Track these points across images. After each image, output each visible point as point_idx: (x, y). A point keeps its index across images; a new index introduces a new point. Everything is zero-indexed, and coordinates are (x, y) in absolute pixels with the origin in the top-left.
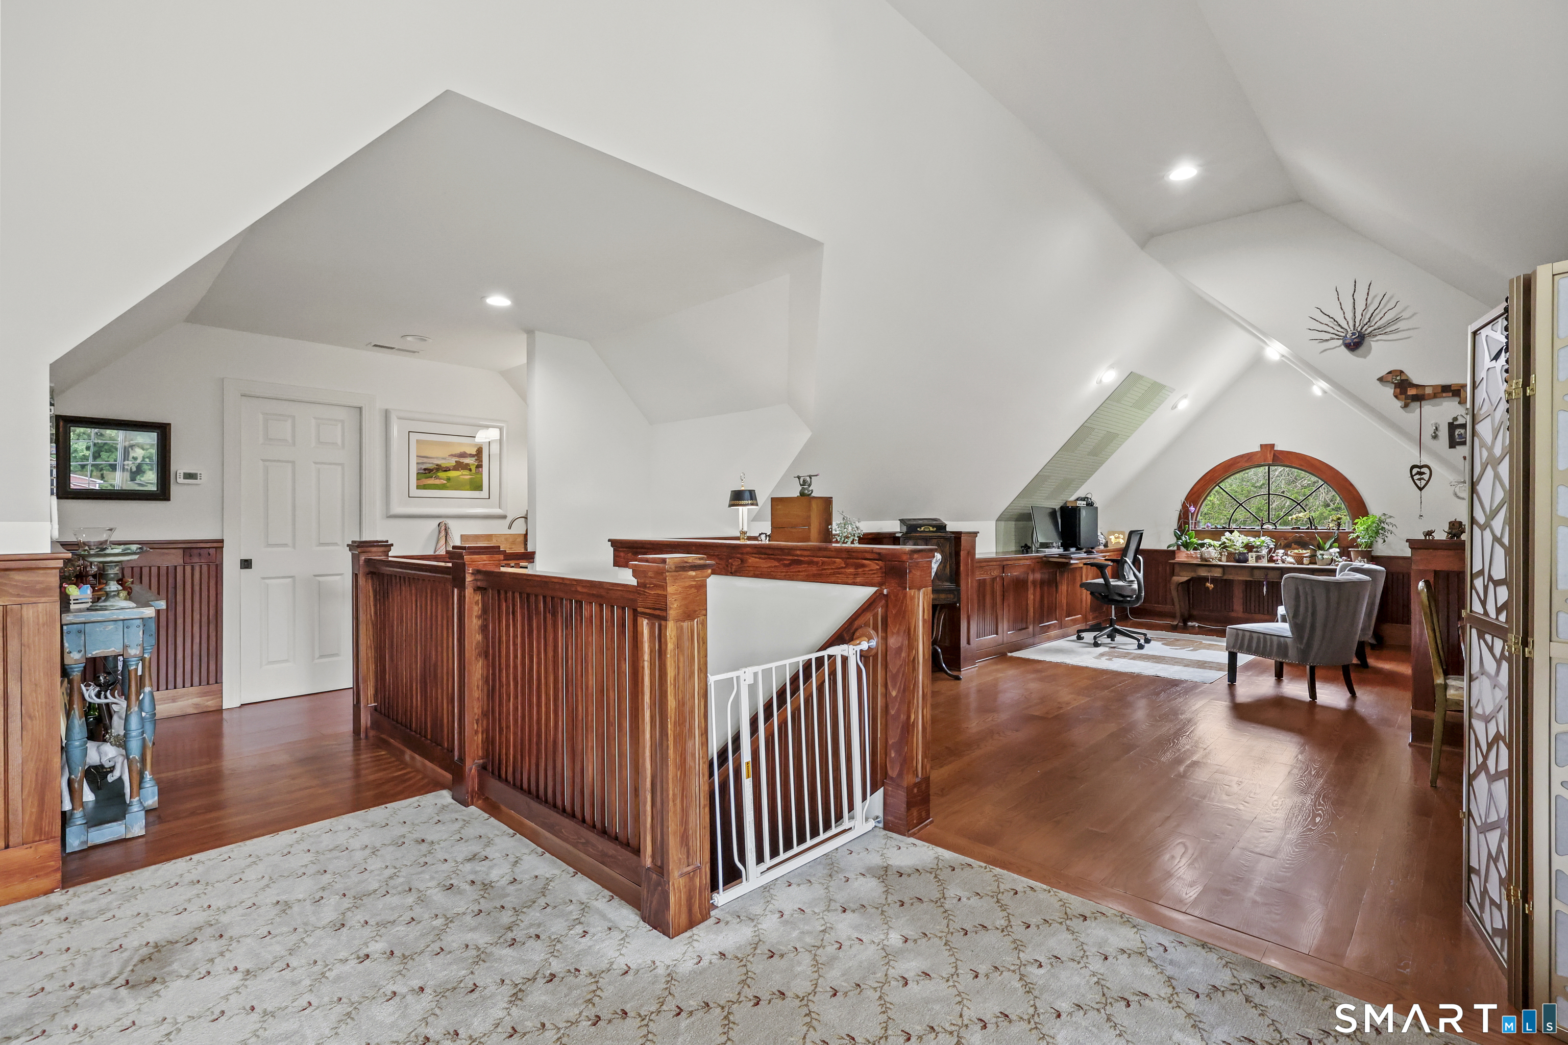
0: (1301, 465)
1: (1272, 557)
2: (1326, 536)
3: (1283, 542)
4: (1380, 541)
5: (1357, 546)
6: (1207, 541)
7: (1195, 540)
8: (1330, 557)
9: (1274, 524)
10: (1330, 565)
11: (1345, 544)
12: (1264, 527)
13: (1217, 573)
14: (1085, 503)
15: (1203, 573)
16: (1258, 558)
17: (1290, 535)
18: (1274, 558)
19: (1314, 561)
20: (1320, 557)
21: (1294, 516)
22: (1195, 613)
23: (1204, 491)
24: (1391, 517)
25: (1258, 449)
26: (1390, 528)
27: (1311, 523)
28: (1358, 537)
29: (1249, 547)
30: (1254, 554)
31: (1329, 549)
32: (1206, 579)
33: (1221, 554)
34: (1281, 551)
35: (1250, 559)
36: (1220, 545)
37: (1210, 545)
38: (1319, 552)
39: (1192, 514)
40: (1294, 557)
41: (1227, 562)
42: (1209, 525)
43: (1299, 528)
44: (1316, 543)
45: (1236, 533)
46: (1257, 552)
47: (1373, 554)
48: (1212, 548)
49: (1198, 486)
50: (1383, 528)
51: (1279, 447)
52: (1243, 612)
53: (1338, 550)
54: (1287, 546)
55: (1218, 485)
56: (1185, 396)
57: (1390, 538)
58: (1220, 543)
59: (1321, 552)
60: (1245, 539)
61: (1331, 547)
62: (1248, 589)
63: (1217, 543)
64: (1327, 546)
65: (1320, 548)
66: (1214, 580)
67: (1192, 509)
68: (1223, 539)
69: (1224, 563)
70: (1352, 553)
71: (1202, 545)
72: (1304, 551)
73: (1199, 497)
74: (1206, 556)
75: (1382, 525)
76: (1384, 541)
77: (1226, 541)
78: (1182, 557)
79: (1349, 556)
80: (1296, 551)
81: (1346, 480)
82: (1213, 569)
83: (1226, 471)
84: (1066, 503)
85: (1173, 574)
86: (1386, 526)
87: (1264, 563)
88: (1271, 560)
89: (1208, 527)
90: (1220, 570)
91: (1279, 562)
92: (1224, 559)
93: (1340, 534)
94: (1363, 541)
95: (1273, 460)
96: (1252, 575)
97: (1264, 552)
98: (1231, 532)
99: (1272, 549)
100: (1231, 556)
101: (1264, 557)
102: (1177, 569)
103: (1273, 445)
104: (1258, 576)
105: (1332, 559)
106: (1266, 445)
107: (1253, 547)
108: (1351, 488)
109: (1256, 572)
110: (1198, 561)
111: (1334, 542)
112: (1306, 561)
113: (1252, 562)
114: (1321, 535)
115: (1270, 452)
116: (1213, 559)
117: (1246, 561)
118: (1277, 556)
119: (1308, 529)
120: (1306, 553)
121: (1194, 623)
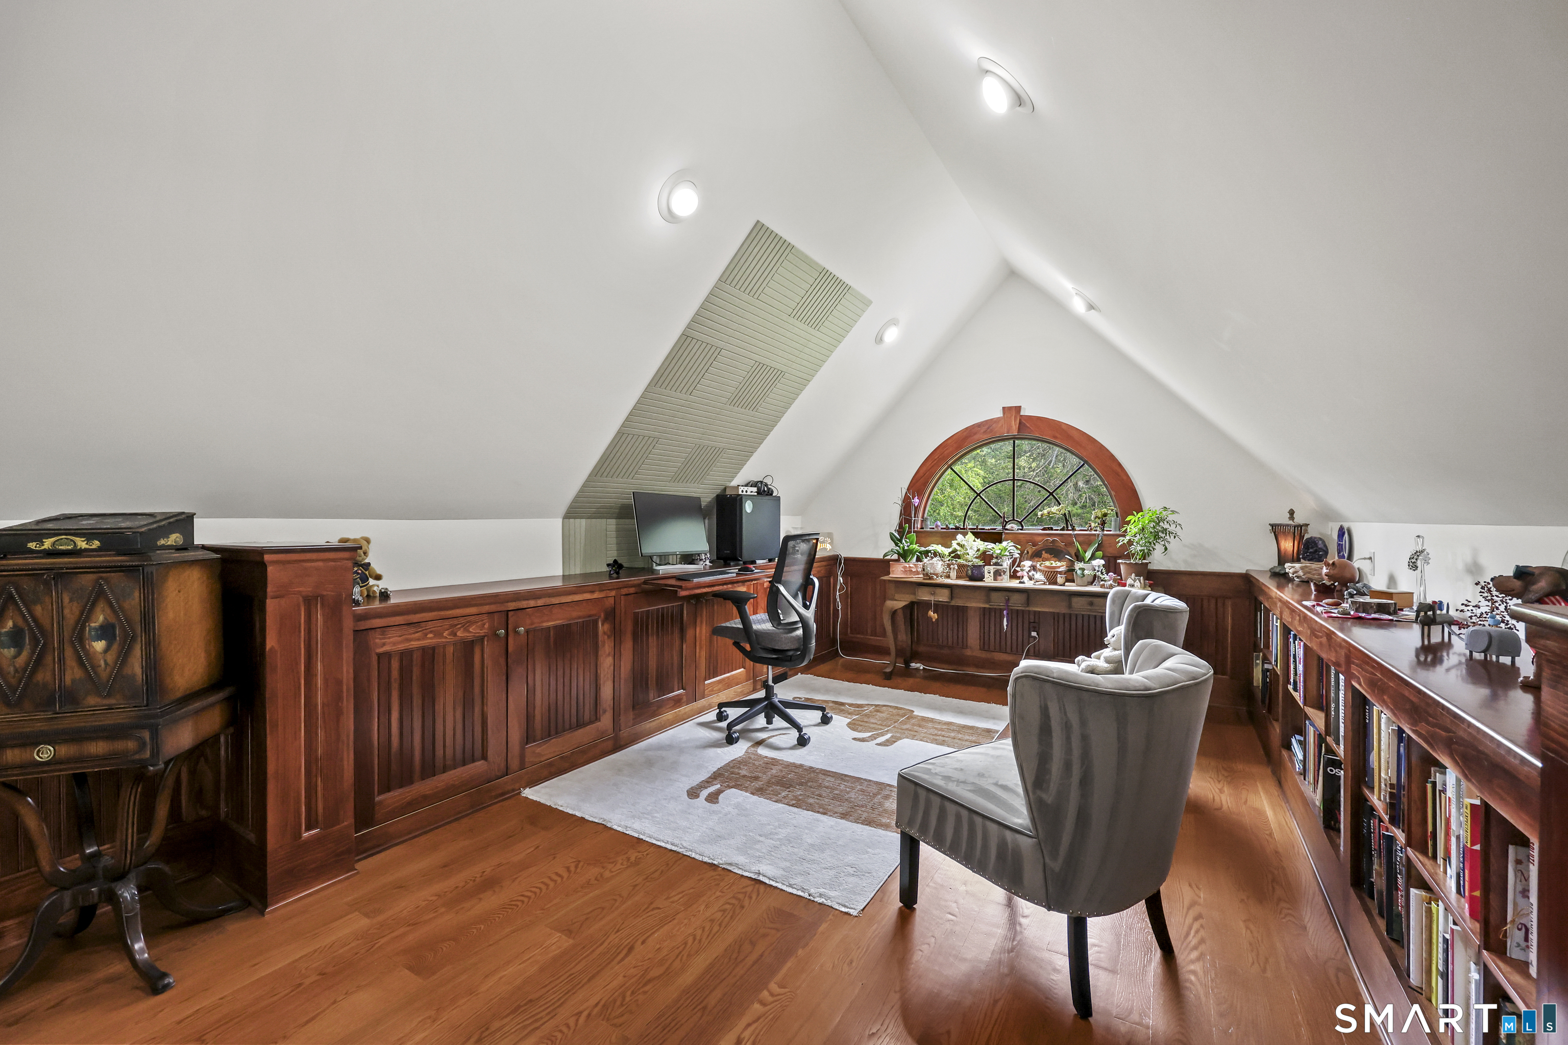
0: (1055, 437)
1: (1016, 572)
2: (1087, 541)
3: (1031, 549)
4: (1159, 548)
5: (1128, 557)
6: (934, 547)
7: (915, 547)
8: (1093, 573)
9: (1020, 523)
10: (1091, 583)
11: (1110, 551)
12: (1008, 527)
13: (943, 596)
14: (755, 489)
15: (924, 596)
16: (997, 574)
17: (1040, 538)
18: (1019, 574)
19: (1070, 578)
20: (1079, 572)
21: (1045, 512)
22: (922, 649)
23: (931, 475)
24: (1173, 512)
25: (999, 414)
26: (1172, 528)
27: (1067, 521)
28: (1130, 543)
29: (986, 557)
30: (992, 569)
31: (1090, 559)
32: (927, 605)
33: (949, 565)
34: (1027, 564)
35: (986, 575)
36: (950, 553)
37: (935, 554)
38: (1078, 565)
39: (917, 509)
40: (1044, 573)
41: (958, 577)
42: (939, 524)
43: (1051, 529)
44: (1073, 552)
45: (970, 536)
46: (996, 564)
47: (1150, 567)
48: (938, 558)
49: (924, 469)
50: (1164, 531)
51: (1028, 411)
52: (980, 649)
53: (1102, 562)
54: (1036, 555)
55: (950, 467)
56: (894, 322)
57: (1173, 544)
58: (950, 550)
59: (1081, 565)
60: (982, 545)
61: (1093, 557)
62: (987, 621)
63: (946, 551)
64: (1088, 555)
65: (1079, 558)
66: (938, 607)
67: (916, 501)
68: (954, 544)
69: (952, 581)
70: (1122, 567)
71: (926, 553)
72: (1059, 564)
73: (925, 484)
74: (929, 570)
75: (1161, 524)
76: (1166, 549)
77: (958, 548)
78: (897, 572)
79: (1117, 571)
80: (1047, 563)
81: (1112, 458)
82: (938, 590)
83: (959, 447)
84: (725, 489)
85: (884, 598)
86: (1166, 526)
87: (1006, 582)
88: (1014, 576)
89: (937, 526)
90: (946, 592)
91: (1026, 579)
92: (953, 574)
93: (1104, 538)
94: (1139, 548)
95: (1019, 431)
96: (988, 601)
97: (1006, 564)
98: (965, 534)
99: (1016, 559)
100: (963, 571)
101: (1004, 572)
102: (891, 590)
103: (1018, 409)
104: (998, 601)
105: (1095, 575)
106: (1010, 408)
107: (991, 557)
108: (1119, 470)
109: (994, 595)
110: (919, 578)
111: (1097, 549)
112: (1060, 579)
113: (989, 581)
114: (1081, 539)
115: (1015, 417)
116: (937, 575)
117: (981, 579)
118: (1022, 570)
119: (1062, 529)
120: (1061, 566)
121: (918, 665)
